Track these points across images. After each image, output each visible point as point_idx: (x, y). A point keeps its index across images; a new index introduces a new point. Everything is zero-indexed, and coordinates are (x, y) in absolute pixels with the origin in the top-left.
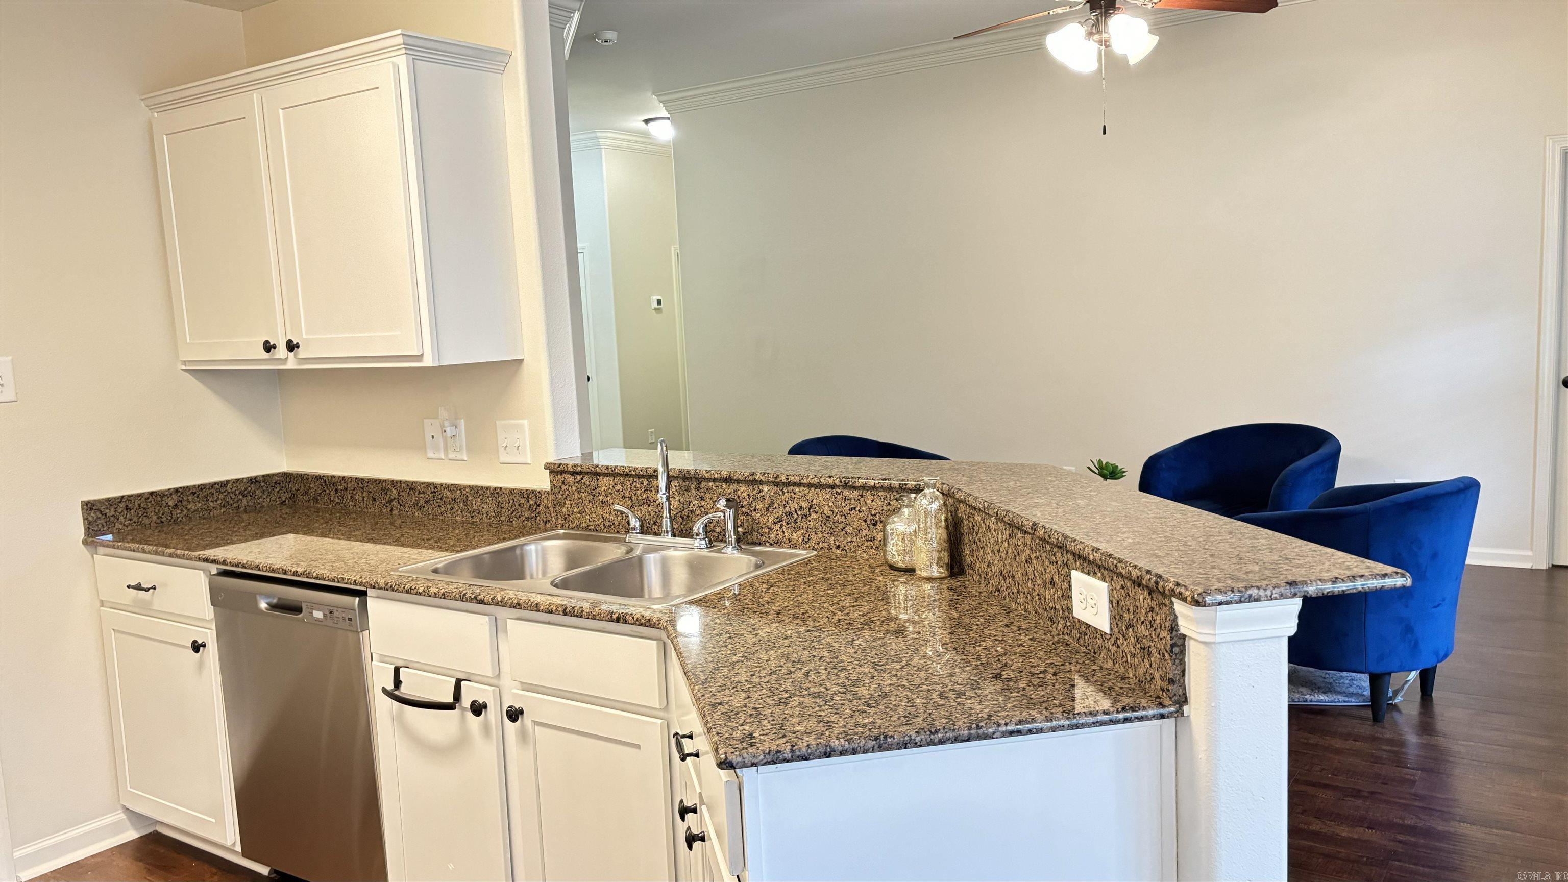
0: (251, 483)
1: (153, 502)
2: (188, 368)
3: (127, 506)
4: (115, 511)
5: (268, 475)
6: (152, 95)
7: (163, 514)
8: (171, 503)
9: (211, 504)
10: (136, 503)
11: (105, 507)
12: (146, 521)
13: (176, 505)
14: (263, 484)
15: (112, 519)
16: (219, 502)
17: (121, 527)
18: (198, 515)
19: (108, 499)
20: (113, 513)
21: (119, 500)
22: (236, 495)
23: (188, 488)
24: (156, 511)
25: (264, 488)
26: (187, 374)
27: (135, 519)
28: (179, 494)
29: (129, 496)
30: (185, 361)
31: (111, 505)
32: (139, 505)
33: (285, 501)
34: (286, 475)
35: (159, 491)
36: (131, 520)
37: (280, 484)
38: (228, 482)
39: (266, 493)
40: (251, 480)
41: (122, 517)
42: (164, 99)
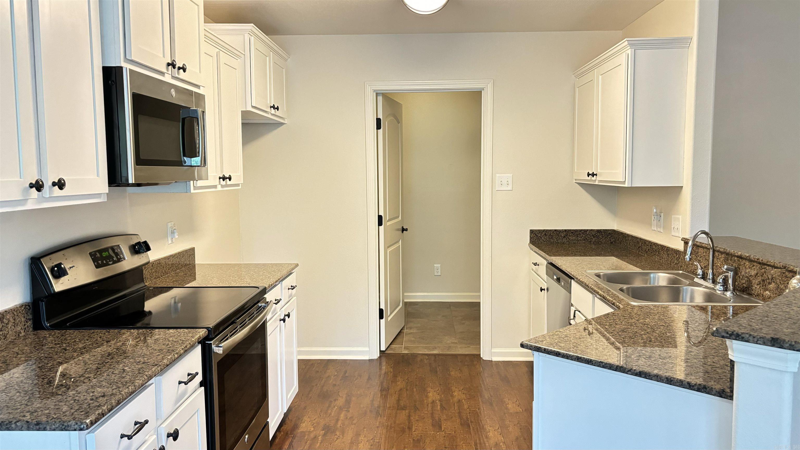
0: (598, 232)
1: (555, 234)
2: (576, 182)
3: (545, 234)
5: (606, 230)
6: (576, 71)
7: (559, 239)
8: (562, 235)
9: (579, 238)
10: (549, 233)
12: (552, 240)
13: (565, 236)
14: (603, 233)
15: (539, 238)
16: (583, 238)
17: (542, 241)
18: (573, 242)
19: (539, 230)
20: (540, 235)
22: (590, 236)
23: (570, 230)
24: (557, 237)
25: (604, 235)
26: (577, 184)
27: (548, 239)
28: (566, 232)
29: (546, 230)
30: (576, 179)
31: (540, 233)
32: (550, 234)
33: (612, 242)
34: (614, 231)
35: (559, 230)
36: (546, 239)
37: (611, 234)
38: (587, 230)
39: (604, 237)
40: (598, 231)
42: (579, 73)
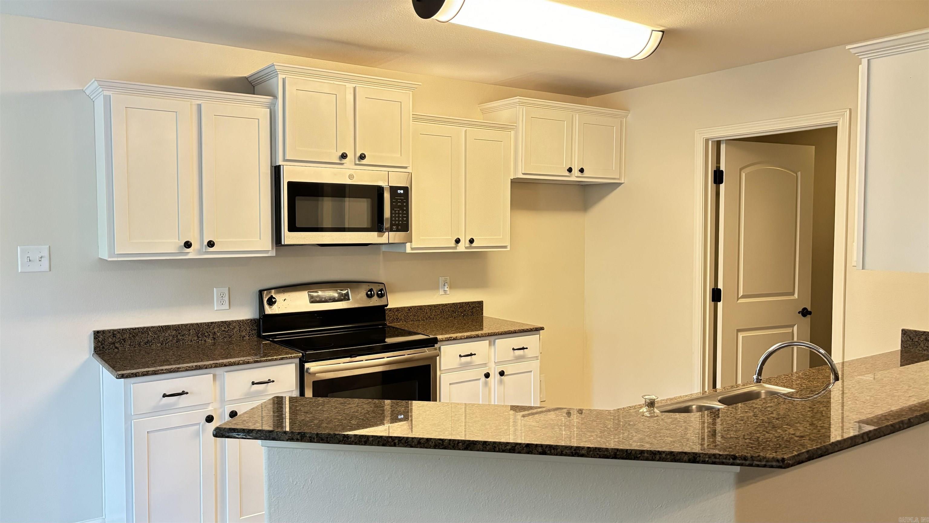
3: (926, 338)
4: (919, 339)
11: (913, 335)
21: (922, 333)
31: (917, 335)
41: (922, 344)
